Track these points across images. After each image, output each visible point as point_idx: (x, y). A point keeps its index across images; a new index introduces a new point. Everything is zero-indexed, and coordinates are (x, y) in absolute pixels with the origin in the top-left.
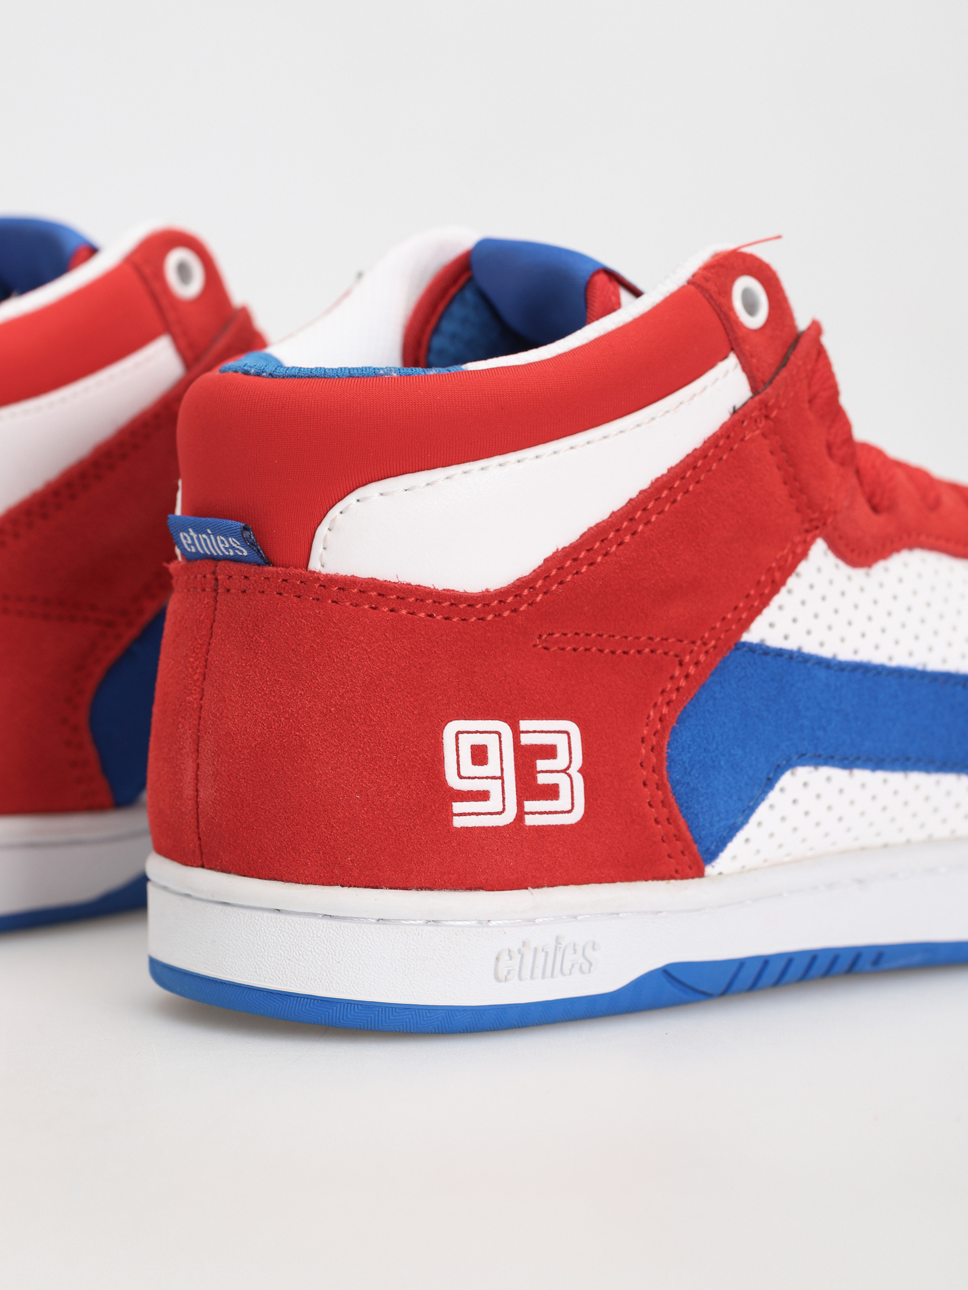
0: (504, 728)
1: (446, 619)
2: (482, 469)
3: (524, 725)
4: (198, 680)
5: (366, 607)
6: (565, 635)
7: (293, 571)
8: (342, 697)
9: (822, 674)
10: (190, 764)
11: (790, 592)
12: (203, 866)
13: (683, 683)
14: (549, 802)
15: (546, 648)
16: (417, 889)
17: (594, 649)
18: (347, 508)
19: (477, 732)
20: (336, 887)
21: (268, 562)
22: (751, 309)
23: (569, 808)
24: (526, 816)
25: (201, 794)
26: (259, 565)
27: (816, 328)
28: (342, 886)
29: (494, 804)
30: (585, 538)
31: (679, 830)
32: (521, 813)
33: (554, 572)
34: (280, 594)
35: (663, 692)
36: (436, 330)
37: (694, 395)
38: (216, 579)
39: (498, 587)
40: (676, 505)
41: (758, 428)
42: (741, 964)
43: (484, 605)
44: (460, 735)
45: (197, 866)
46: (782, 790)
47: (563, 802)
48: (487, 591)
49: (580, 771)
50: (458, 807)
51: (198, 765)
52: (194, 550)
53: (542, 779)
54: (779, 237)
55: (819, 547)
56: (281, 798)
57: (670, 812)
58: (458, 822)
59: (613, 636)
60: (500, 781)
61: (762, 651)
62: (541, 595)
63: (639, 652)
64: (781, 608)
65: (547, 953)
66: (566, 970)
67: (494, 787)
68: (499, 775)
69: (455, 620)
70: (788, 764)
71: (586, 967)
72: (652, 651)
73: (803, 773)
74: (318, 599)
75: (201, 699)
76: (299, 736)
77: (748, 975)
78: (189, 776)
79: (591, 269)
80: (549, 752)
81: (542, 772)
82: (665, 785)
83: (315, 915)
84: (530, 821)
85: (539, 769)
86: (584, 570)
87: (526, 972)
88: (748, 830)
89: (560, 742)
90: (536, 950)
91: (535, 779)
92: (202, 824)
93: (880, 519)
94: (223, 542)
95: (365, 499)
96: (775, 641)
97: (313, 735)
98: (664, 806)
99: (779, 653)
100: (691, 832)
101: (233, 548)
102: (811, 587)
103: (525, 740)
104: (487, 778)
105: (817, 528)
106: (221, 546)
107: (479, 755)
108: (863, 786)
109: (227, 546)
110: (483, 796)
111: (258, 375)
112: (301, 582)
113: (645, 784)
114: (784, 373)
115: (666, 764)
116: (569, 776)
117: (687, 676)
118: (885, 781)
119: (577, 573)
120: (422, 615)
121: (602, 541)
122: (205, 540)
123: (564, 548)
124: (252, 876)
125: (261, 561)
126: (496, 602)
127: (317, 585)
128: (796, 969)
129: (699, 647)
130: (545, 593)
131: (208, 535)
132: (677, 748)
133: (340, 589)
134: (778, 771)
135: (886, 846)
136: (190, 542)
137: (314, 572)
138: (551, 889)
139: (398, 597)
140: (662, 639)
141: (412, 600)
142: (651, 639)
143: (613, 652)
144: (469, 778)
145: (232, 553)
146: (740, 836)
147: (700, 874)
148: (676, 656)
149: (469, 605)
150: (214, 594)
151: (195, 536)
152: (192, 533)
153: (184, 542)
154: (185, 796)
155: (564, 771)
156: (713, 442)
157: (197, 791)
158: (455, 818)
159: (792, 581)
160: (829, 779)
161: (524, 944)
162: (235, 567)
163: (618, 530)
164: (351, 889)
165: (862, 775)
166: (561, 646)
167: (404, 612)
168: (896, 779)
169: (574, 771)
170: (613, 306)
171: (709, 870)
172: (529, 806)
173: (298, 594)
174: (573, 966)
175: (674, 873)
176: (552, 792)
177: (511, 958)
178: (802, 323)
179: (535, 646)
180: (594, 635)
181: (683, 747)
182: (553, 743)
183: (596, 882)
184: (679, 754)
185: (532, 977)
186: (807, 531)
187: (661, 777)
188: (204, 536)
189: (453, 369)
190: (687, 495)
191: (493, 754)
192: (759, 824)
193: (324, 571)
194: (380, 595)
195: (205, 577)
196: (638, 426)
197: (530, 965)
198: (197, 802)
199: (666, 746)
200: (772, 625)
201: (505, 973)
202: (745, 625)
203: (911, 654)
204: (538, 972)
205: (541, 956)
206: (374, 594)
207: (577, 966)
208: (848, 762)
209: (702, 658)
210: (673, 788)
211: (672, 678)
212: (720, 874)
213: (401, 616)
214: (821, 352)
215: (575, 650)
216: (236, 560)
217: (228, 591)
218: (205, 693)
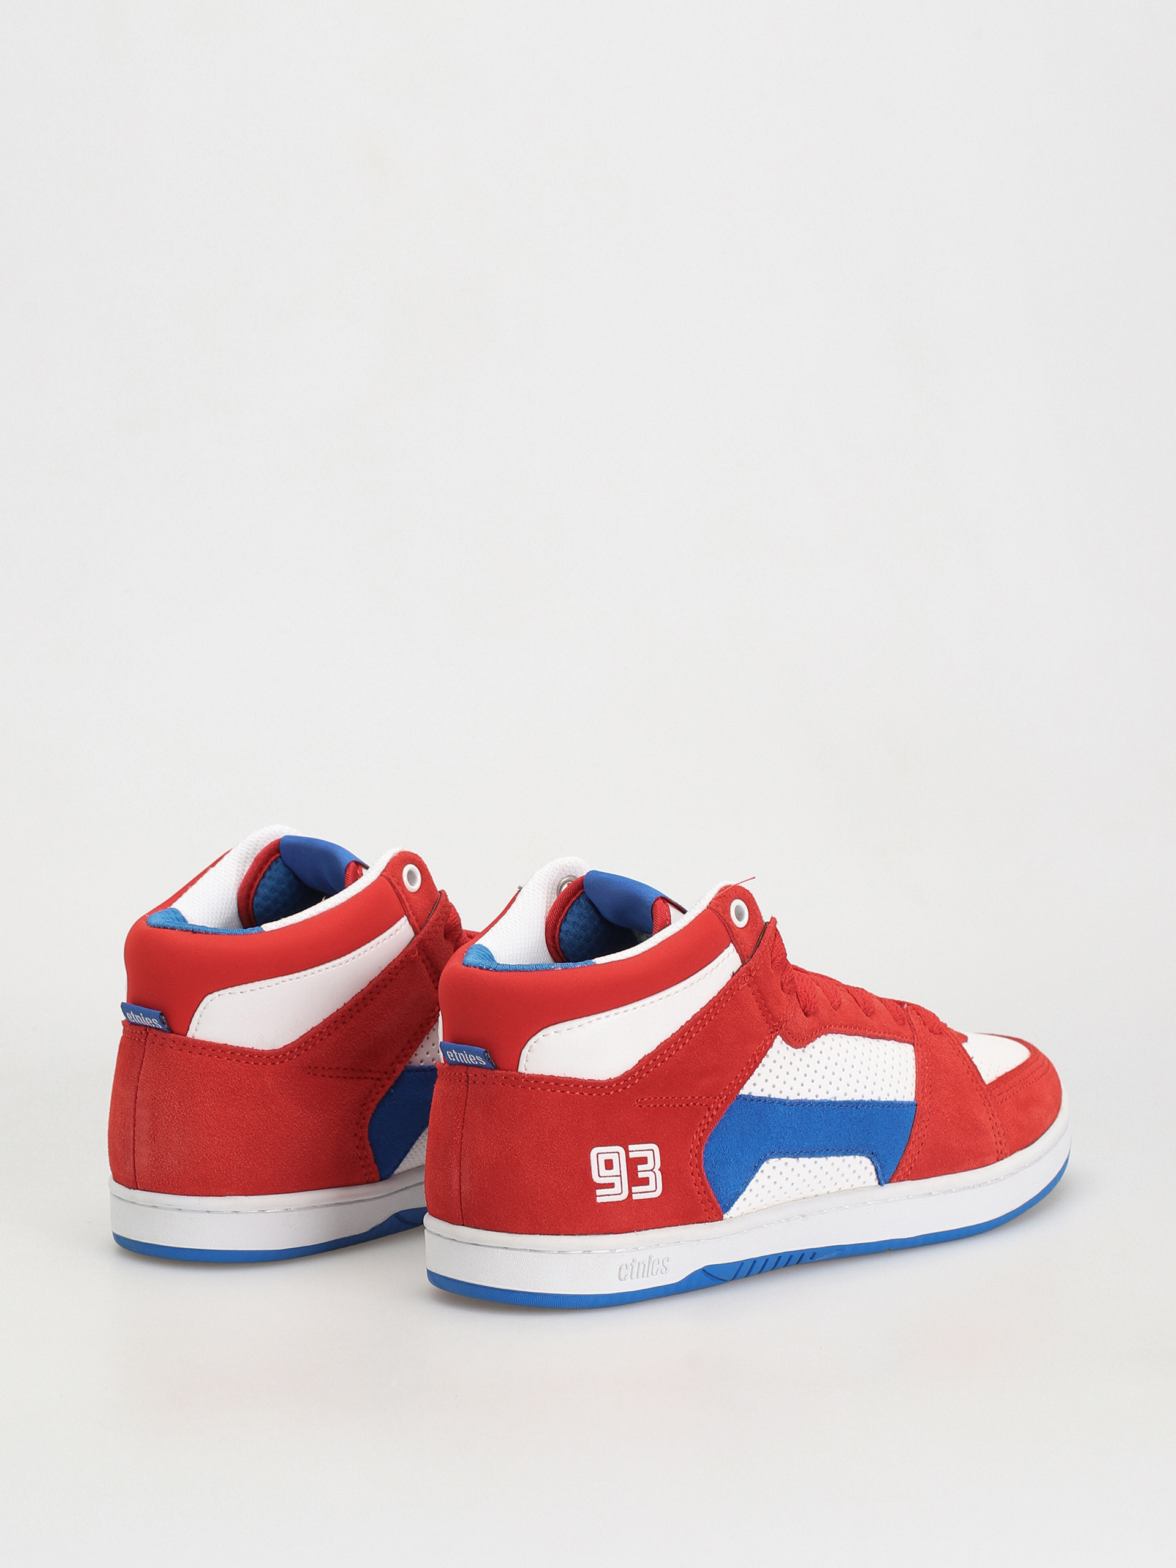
0: (620, 1149)
1: (590, 1095)
2: (607, 1016)
3: (631, 1147)
4: (459, 1128)
5: (549, 1090)
6: (650, 1099)
7: (510, 1072)
8: (538, 1138)
9: (781, 1108)
10: (456, 1172)
11: (763, 1065)
12: (463, 1225)
13: (710, 1120)
14: (645, 1187)
15: (641, 1106)
16: (579, 1235)
17: (664, 1105)
18: (538, 1040)
19: (607, 1153)
20: (537, 1236)
21: (497, 1068)
22: (739, 917)
23: (655, 1189)
24: (633, 1195)
25: (463, 1188)
26: (492, 1069)
27: (774, 920)
28: (540, 1235)
29: (617, 1189)
30: (659, 1048)
31: (710, 1197)
32: (630, 1193)
33: (644, 1067)
34: (504, 1084)
35: (700, 1125)
36: (564, 920)
37: (713, 969)
38: (468, 1076)
39: (616, 1077)
40: (705, 1027)
41: (746, 982)
42: (742, 1263)
43: (609, 1087)
44: (599, 1155)
45: (460, 1225)
46: (762, 1171)
47: (651, 1187)
48: (610, 1079)
49: (659, 1170)
50: (599, 1192)
51: (461, 1173)
52: (454, 1060)
53: (641, 1175)
54: (754, 878)
55: (779, 1039)
56: (508, 1190)
57: (706, 1188)
58: (599, 1200)
59: (674, 1098)
60: (619, 1178)
61: (750, 1098)
62: (637, 1080)
63: (688, 1105)
64: (759, 1075)
65: (645, 1265)
66: (654, 1273)
67: (616, 1181)
68: (619, 1174)
69: (594, 1095)
70: (766, 1158)
71: (664, 1271)
72: (694, 1104)
73: (773, 1162)
74: (524, 1087)
75: (462, 1139)
76: (516, 1158)
77: (745, 1269)
78: (456, 1179)
79: (655, 897)
80: (644, 1161)
81: (641, 1171)
82: (703, 1174)
83: (526, 1250)
84: (635, 1197)
85: (639, 1170)
86: (659, 1065)
87: (634, 1275)
88: (745, 1194)
89: (649, 1155)
90: (639, 1263)
91: (637, 1175)
92: (463, 1204)
93: (810, 1019)
94: (472, 1058)
95: (547, 1035)
96: (757, 1093)
97: (524, 1158)
98: (702, 1185)
99: (759, 1099)
100: (716, 1197)
101: (478, 1061)
102: (775, 1062)
103: (632, 1155)
104: (613, 1176)
105: (777, 1030)
106: (471, 1059)
107: (609, 1165)
108: (804, 1166)
109: (475, 1059)
110: (612, 1185)
111: (488, 969)
112: (515, 1078)
113: (692, 1174)
114: (758, 952)
115: (703, 1163)
116: (654, 1173)
117: (712, 1116)
118: (816, 1162)
119: (656, 1067)
120: (578, 1093)
121: (668, 1049)
122: (462, 1056)
123: (649, 1054)
124: (492, 1230)
125: (493, 1068)
126: (615, 1085)
127: (523, 1080)
128: (770, 1264)
129: (718, 1100)
130: (640, 1078)
131: (464, 1054)
132: (708, 1154)
133: (535, 1082)
134: (761, 1162)
135: (816, 1196)
136: (452, 1056)
137: (521, 1073)
138: (646, 1231)
139: (565, 1085)
140: (699, 1097)
141: (572, 1086)
142: (693, 1097)
143: (674, 1106)
144: (604, 1177)
145: (477, 1063)
146: (741, 1197)
147: (721, 1218)
148: (707, 1106)
149: (602, 1087)
150: (467, 1084)
151: (456, 1054)
152: (454, 1052)
153: (449, 1056)
154: (453, 1189)
155: (652, 1170)
156: (723, 993)
157: (460, 1186)
158: (597, 1198)
159: (764, 1060)
160: (786, 1164)
161: (633, 1261)
162: (478, 1071)
163: (676, 1043)
164: (545, 1236)
165: (803, 1160)
166: (648, 1105)
167: (568, 1092)
168: (821, 1161)
169: (656, 1170)
170: (667, 923)
171: (725, 1216)
172: (634, 1189)
173: (513, 1084)
174: (657, 1270)
175: (708, 1219)
176: (645, 1181)
177: (627, 1268)
178: (766, 919)
179: (635, 1106)
180: (664, 1098)
181: (711, 1154)
182: (645, 1156)
183: (668, 1226)
184: (709, 1158)
185: (637, 1277)
186: (772, 1032)
187: (701, 1169)
188: (461, 1054)
189: (588, 962)
190: (711, 1022)
191: (616, 1164)
192: (751, 1190)
193: (526, 1073)
194: (556, 1084)
195: (461, 1074)
196: (685, 988)
197: (636, 1271)
198: (460, 1192)
199: (702, 1154)
200: (754, 1085)
201: (624, 1276)
202: (741, 1086)
203: (827, 1093)
204: (640, 1274)
205: (642, 1266)
206: (553, 1083)
207: (660, 1271)
208: (796, 1154)
209: (720, 1105)
210: (707, 1175)
211: (705, 1117)
212: (731, 1217)
213: (567, 1094)
214: (777, 933)
215: (655, 1106)
216: (479, 1066)
217: (475, 1082)
218: (464, 1135)
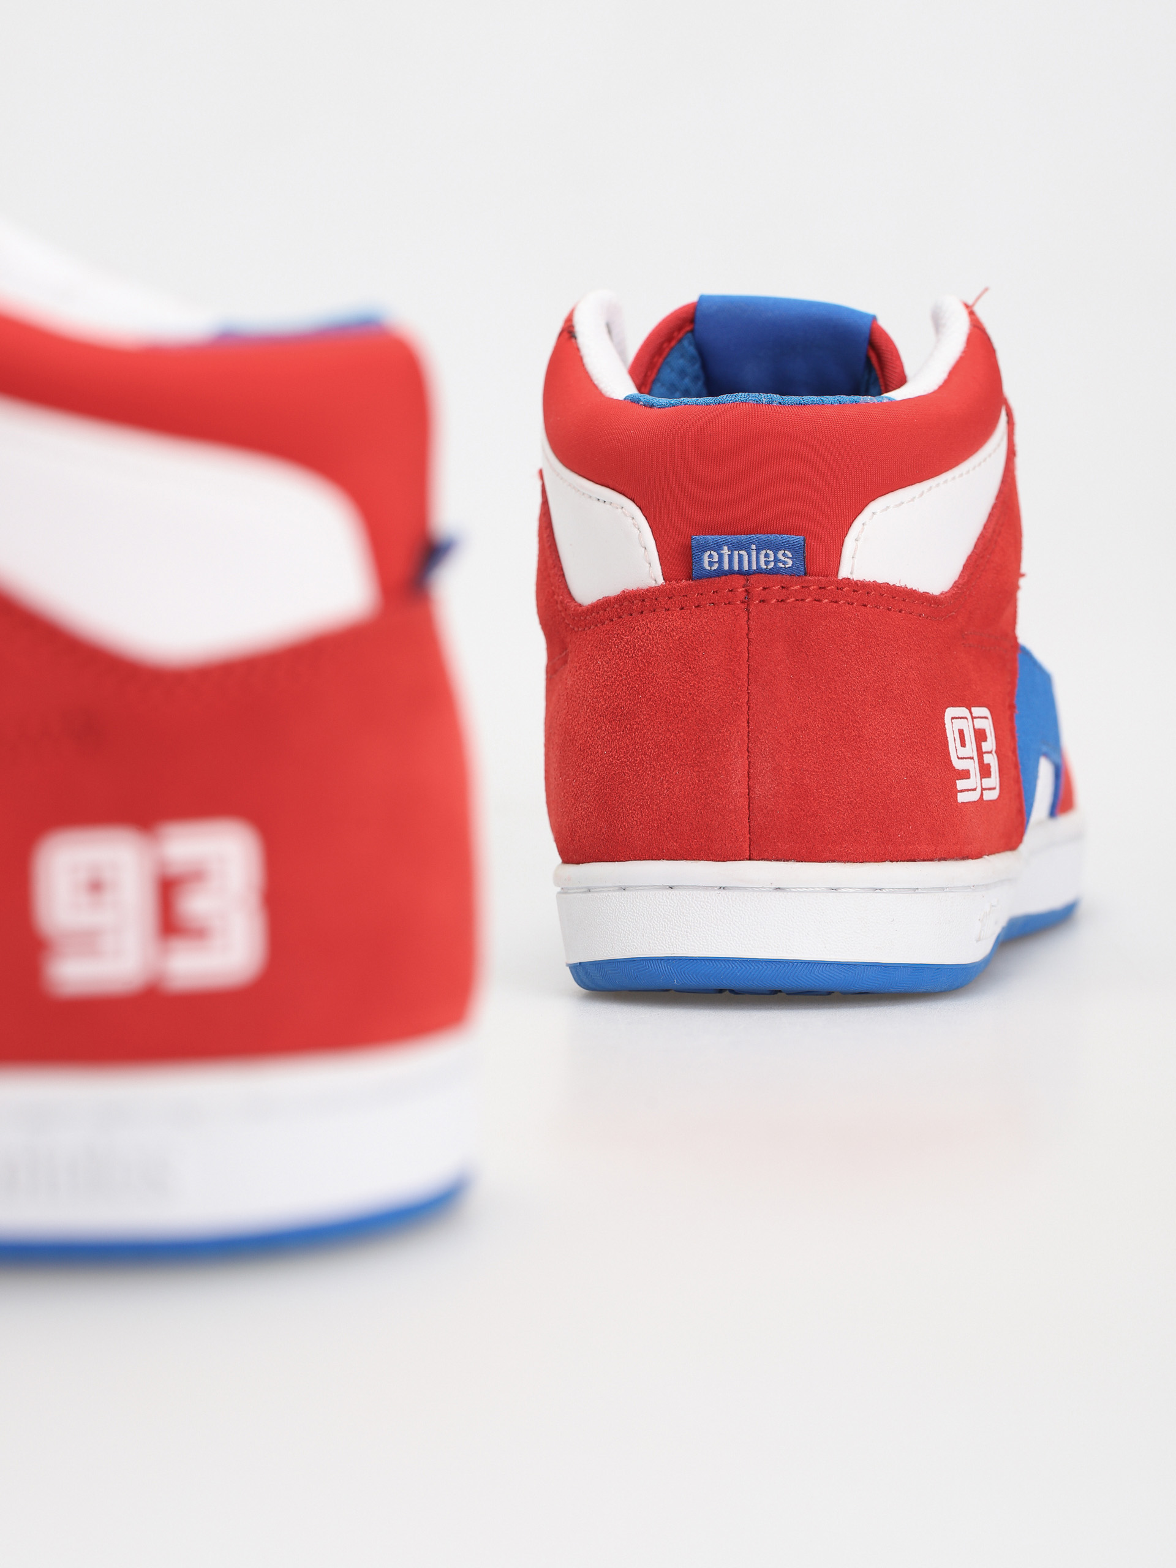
0: (967, 714)
3: (973, 709)
14: (989, 780)
19: (959, 718)
21: (806, 573)
23: (995, 784)
24: (984, 792)
29: (973, 781)
32: (982, 789)
44: (953, 721)
47: (993, 780)
49: (995, 753)
50: (959, 784)
51: (750, 763)
53: (985, 759)
54: (986, 290)
56: (844, 785)
60: (973, 760)
67: (971, 766)
68: (972, 755)
76: (857, 727)
80: (984, 735)
81: (985, 752)
84: (985, 796)
85: (983, 750)
97: (868, 725)
103: (976, 724)
104: (968, 758)
110: (968, 773)
116: (993, 757)
138: (990, 857)
144: (961, 758)
150: (745, 606)
155: (991, 752)
157: (749, 787)
158: (959, 794)
172: (984, 783)
176: (988, 771)
182: (984, 727)
191: (967, 737)
